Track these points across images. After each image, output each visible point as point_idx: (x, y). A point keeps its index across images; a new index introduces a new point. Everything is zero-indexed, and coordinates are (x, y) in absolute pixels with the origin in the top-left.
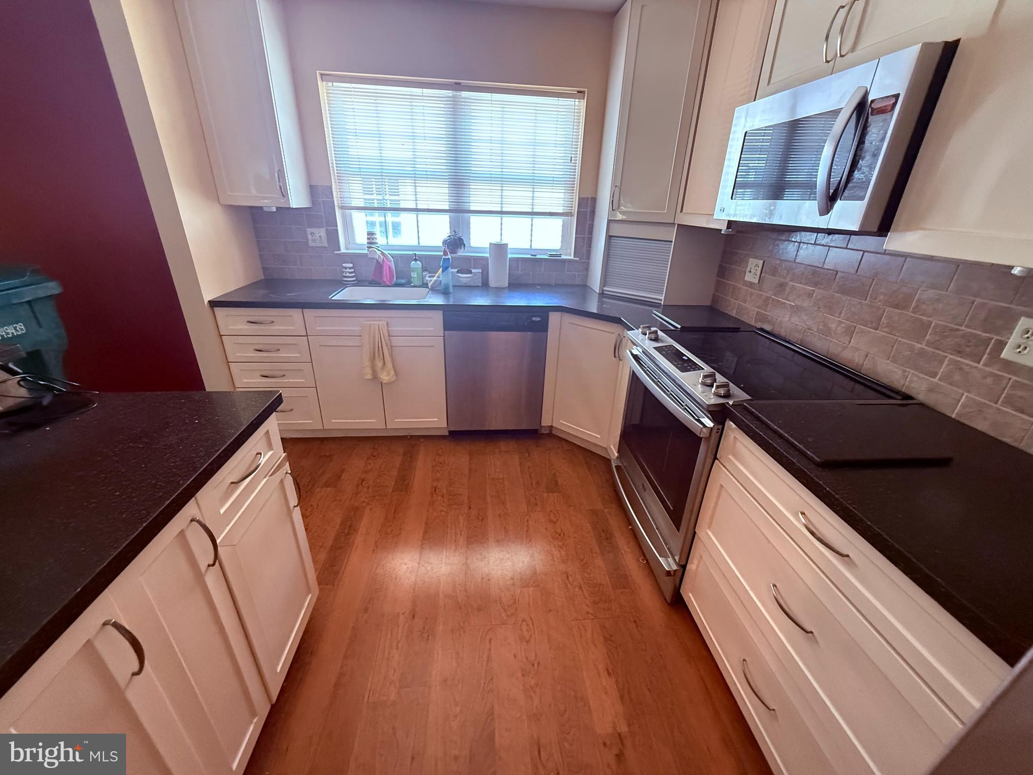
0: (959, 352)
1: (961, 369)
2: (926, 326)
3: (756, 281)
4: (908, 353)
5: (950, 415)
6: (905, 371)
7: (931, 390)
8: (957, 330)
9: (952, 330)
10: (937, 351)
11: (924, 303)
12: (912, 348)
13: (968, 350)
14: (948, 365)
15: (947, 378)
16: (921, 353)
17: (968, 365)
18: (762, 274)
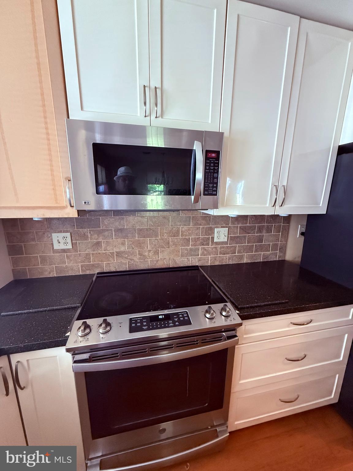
0: (203, 245)
1: (205, 250)
2: (188, 240)
3: (70, 246)
4: (186, 251)
5: (208, 265)
6: (188, 258)
7: (199, 260)
8: (199, 238)
9: (198, 238)
10: (196, 247)
11: (184, 232)
12: (187, 249)
13: (205, 243)
14: (201, 250)
15: (203, 254)
16: (191, 249)
17: (207, 247)
18: (73, 241)
